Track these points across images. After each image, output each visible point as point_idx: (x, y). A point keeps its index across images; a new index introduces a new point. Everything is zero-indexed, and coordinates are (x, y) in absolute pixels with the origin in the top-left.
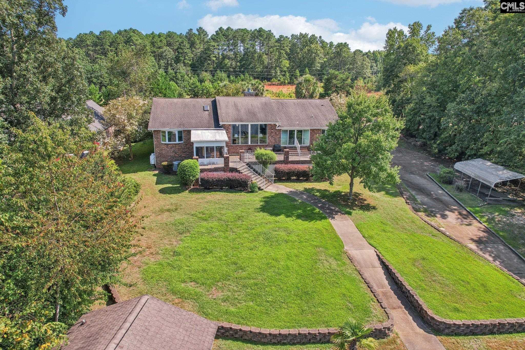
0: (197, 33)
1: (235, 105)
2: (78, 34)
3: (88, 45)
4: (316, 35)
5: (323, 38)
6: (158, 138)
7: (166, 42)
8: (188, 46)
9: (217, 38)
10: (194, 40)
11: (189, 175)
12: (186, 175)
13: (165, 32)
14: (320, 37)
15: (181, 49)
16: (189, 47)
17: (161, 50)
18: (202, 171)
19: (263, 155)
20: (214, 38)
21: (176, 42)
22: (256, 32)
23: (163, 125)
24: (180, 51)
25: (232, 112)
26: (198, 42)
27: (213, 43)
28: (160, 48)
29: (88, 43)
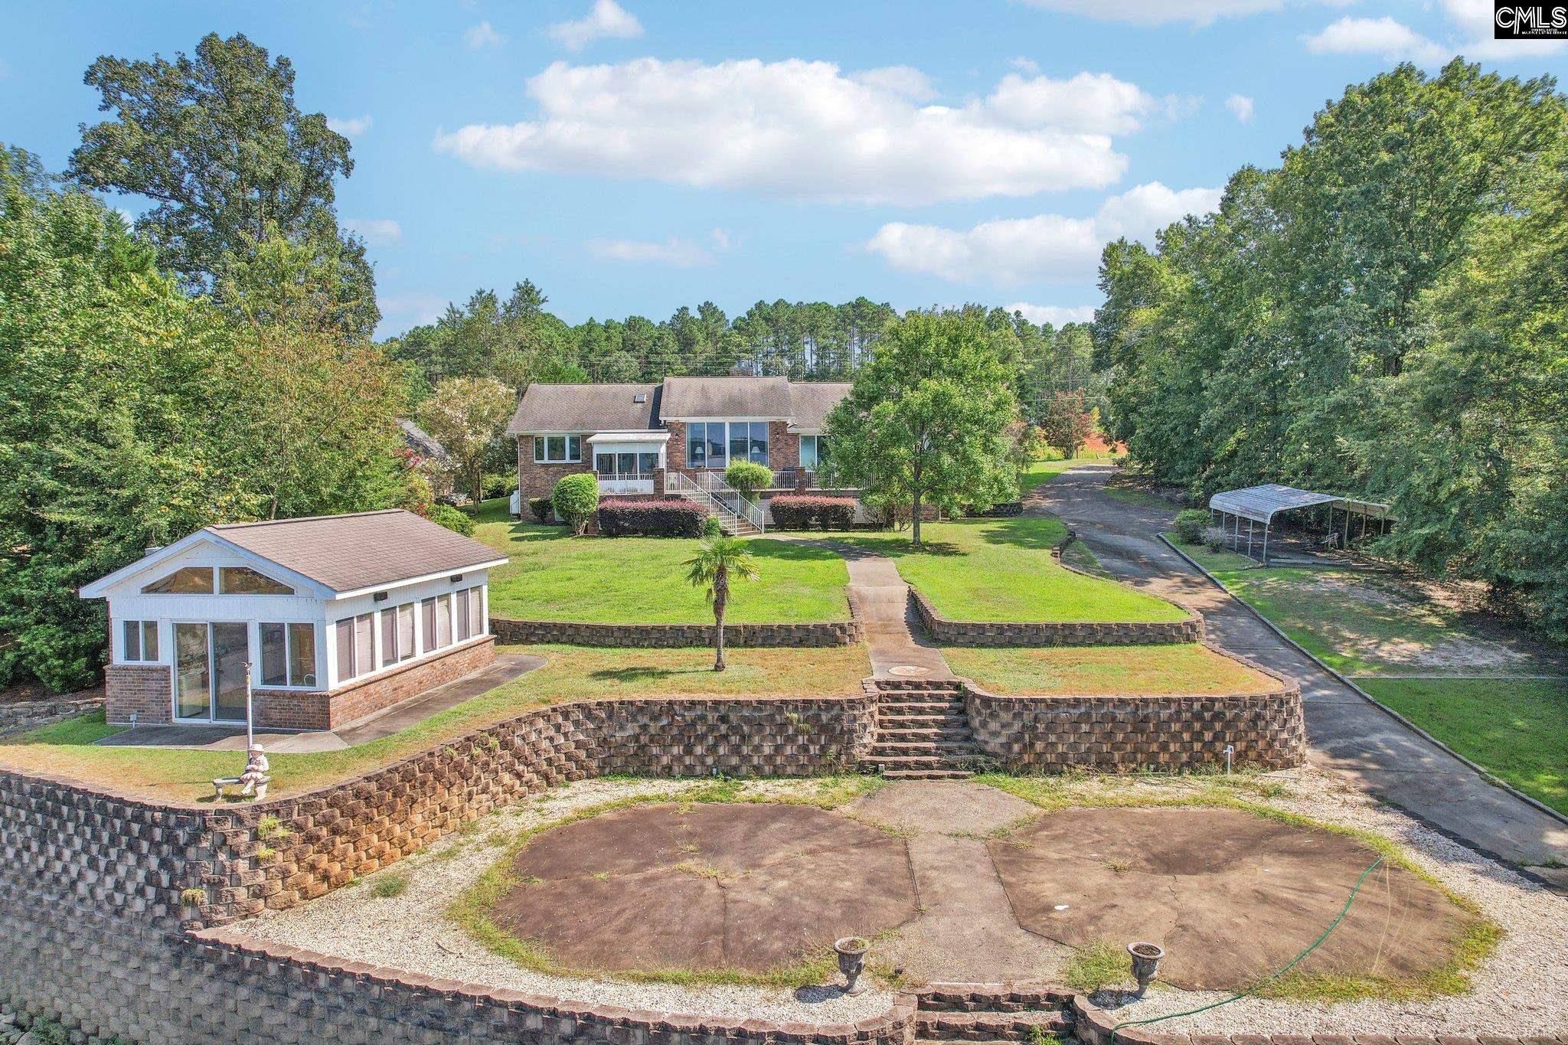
0: (698, 316)
1: (704, 390)
2: (412, 329)
3: (430, 353)
4: (1007, 309)
5: (1024, 316)
6: (527, 452)
7: (621, 341)
8: (673, 346)
9: (748, 324)
10: (691, 331)
11: (572, 500)
12: (567, 500)
13: (620, 319)
14: (1018, 314)
15: (657, 353)
16: (676, 348)
17: (608, 358)
18: (603, 499)
19: (742, 471)
20: (740, 327)
21: (647, 339)
22: (848, 308)
23: (542, 424)
24: (653, 358)
25: (692, 400)
26: (700, 337)
27: (737, 338)
28: (605, 354)
29: (432, 346)
